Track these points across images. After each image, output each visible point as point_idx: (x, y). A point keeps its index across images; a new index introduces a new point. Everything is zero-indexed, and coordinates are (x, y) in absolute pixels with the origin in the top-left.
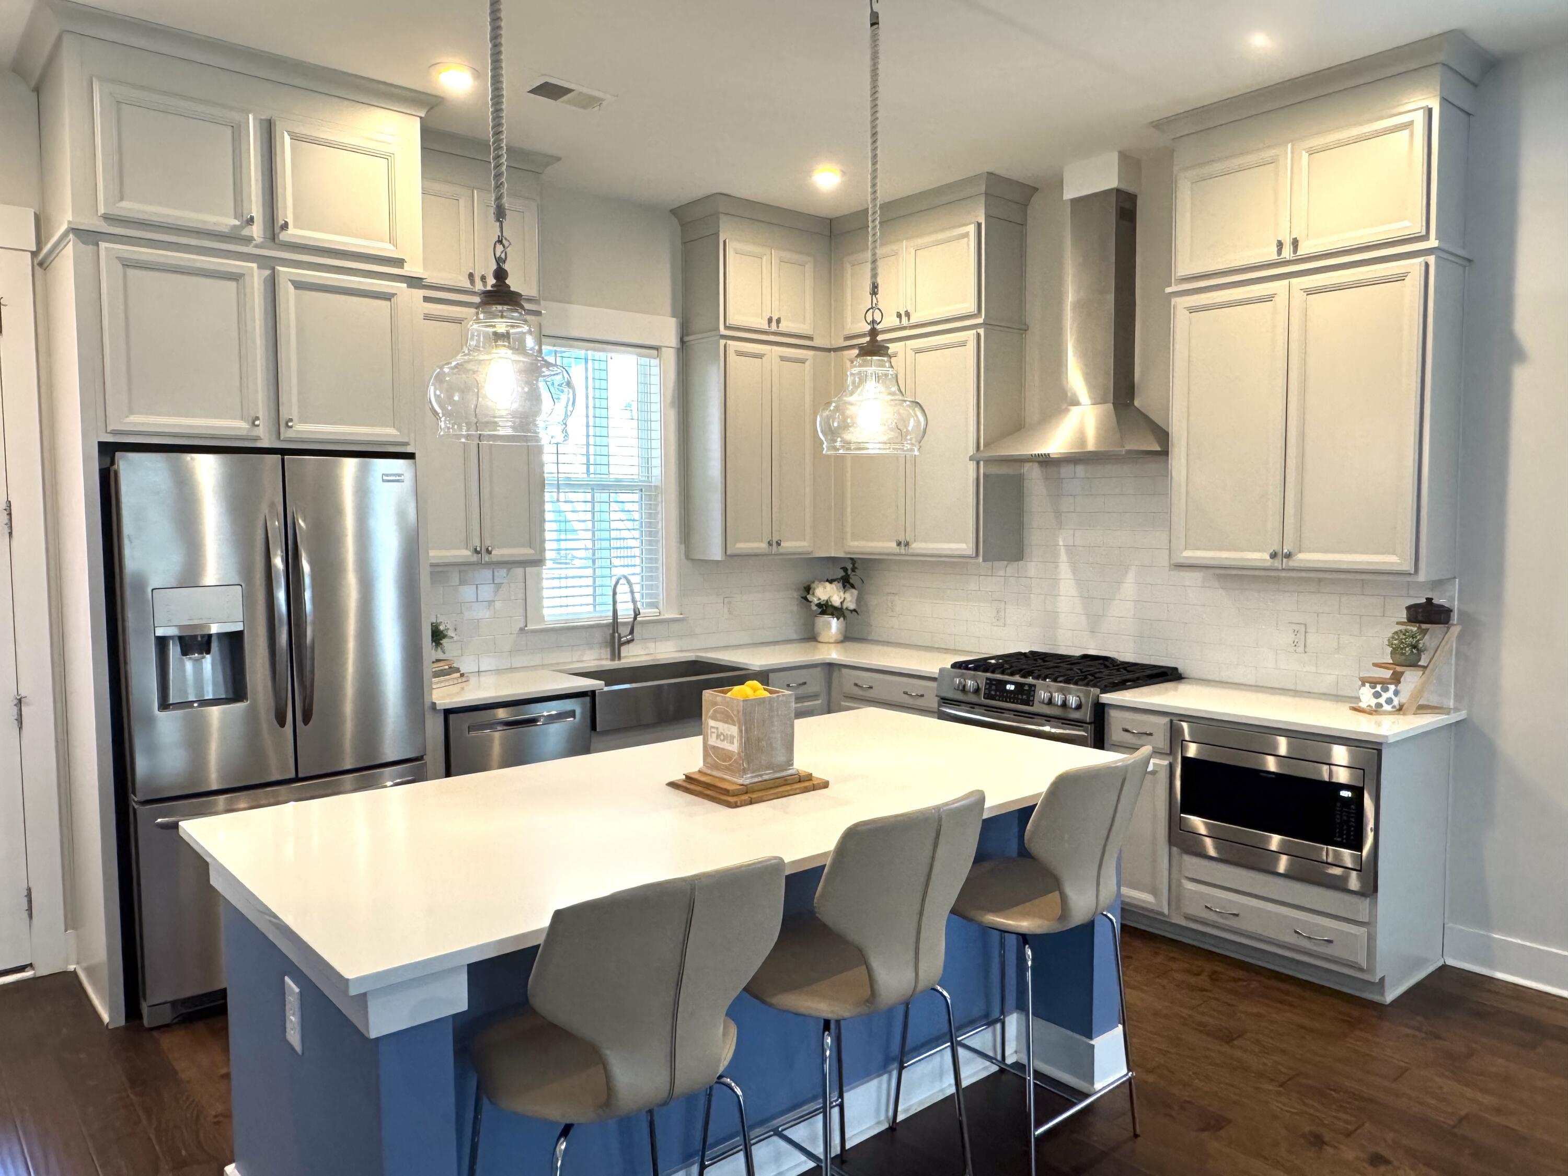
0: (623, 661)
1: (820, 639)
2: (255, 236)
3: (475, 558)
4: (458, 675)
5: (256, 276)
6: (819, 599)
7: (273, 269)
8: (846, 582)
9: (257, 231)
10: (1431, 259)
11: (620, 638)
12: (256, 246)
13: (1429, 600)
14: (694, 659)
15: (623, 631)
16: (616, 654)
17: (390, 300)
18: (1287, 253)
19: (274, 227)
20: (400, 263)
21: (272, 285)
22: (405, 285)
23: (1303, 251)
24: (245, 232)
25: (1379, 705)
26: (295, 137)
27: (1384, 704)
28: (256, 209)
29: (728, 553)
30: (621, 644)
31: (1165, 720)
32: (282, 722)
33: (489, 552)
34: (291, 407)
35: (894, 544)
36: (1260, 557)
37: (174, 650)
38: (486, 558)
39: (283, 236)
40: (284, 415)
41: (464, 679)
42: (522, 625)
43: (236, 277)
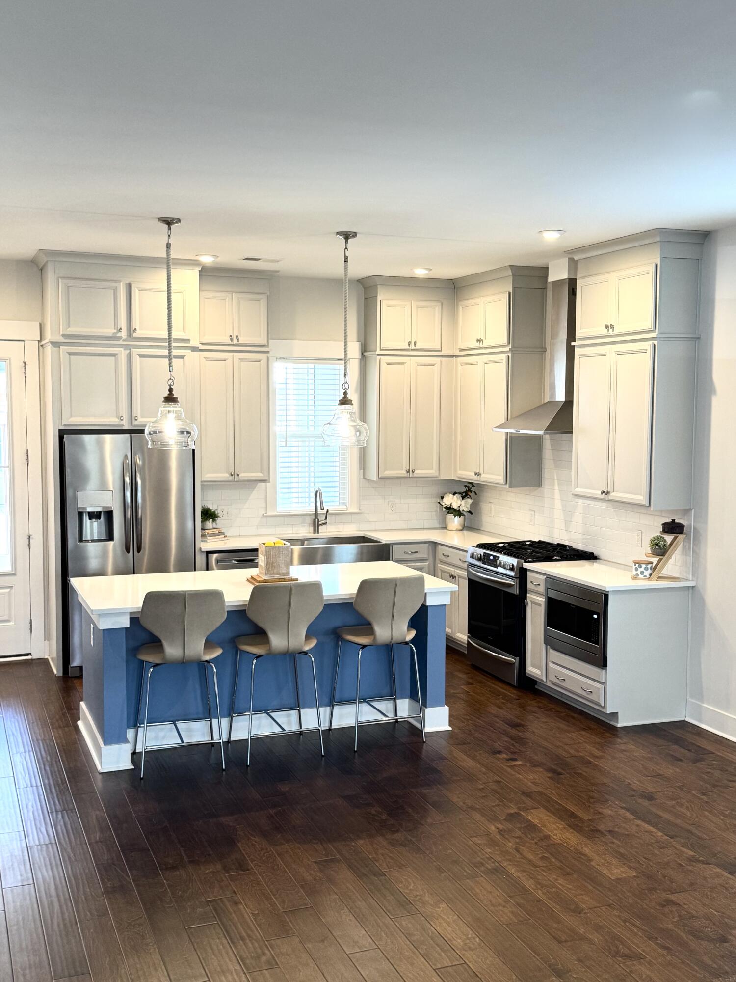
0: (320, 534)
1: (448, 528)
2: (122, 336)
3: (231, 478)
4: (223, 536)
5: (123, 353)
7: (131, 350)
8: (465, 495)
9: (124, 334)
10: (656, 342)
11: (319, 521)
12: (123, 341)
13: (673, 520)
14: (363, 535)
15: (321, 518)
16: (316, 530)
17: (183, 358)
18: (610, 331)
19: (131, 331)
20: (188, 341)
21: (130, 356)
22: (190, 351)
23: (616, 330)
24: (119, 335)
25: (637, 575)
26: (140, 290)
27: (640, 575)
28: (123, 324)
29: (380, 477)
30: (319, 525)
31: (544, 577)
32: (128, 551)
33: (238, 475)
34: (137, 412)
35: (474, 474)
36: (598, 493)
37: (86, 518)
38: (237, 478)
39: (135, 335)
40: (134, 415)
41: (226, 538)
42: (264, 512)
43: (114, 355)
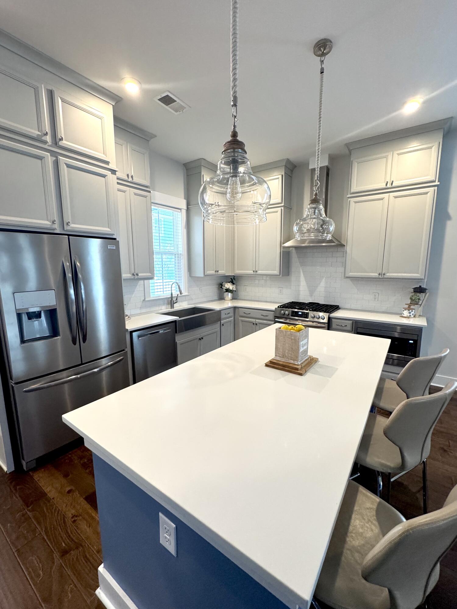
0: (174, 309)
1: (225, 299)
2: (48, 141)
3: (133, 277)
5: (50, 160)
6: (226, 288)
7: (57, 157)
8: (233, 283)
9: (48, 138)
10: (436, 188)
11: (173, 301)
12: (49, 146)
13: (420, 286)
14: (194, 307)
15: (174, 299)
16: (172, 307)
17: (105, 177)
18: (389, 186)
19: (56, 140)
20: (107, 163)
21: (56, 164)
22: (110, 172)
23: (394, 185)
24: (44, 138)
25: (410, 316)
26: (63, 101)
27: (412, 315)
28: (47, 127)
29: (205, 274)
30: (174, 303)
31: (351, 322)
32: (75, 343)
33: (137, 275)
34: (68, 217)
35: (252, 272)
36: (375, 275)
37: (25, 318)
38: (136, 277)
39: (61, 143)
40: (66, 221)
42: (143, 299)
43: (40, 158)
